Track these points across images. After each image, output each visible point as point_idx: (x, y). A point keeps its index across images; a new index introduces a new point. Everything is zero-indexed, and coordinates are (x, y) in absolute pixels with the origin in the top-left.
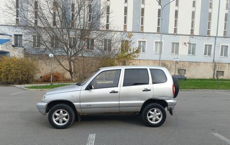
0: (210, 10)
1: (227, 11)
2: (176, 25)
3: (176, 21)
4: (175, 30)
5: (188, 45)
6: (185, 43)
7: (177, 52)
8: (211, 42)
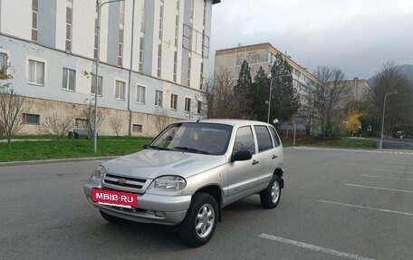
0: (121, 26)
1: (142, 35)
2: (68, 36)
3: (68, 28)
4: (68, 45)
5: (90, 76)
6: (86, 73)
7: (72, 87)
8: (124, 77)
